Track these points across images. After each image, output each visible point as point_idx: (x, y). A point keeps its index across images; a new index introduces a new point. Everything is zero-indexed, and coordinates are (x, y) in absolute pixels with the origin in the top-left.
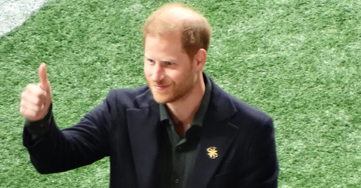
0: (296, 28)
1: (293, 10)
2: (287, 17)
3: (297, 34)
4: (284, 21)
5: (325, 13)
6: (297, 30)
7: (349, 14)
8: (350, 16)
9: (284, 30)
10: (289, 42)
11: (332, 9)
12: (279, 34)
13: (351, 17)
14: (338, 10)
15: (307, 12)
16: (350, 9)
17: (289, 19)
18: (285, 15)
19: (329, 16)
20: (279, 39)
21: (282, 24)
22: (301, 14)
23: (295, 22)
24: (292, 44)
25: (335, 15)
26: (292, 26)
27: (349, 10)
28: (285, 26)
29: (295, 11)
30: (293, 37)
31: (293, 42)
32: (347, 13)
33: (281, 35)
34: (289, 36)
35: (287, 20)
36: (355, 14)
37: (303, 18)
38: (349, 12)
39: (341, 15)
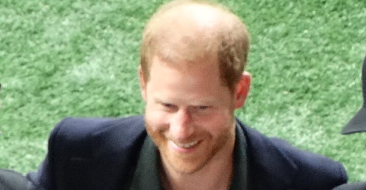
0: (35, 129)
1: (30, 98)
2: (21, 110)
3: (37, 139)
4: (16, 116)
5: (86, 103)
6: (37, 131)
7: (126, 104)
8: (127, 108)
9: (15, 133)
10: (23, 152)
11: (97, 96)
12: (6, 138)
13: (130, 110)
14: (107, 98)
15: (54, 102)
16: (128, 96)
17: (24, 113)
18: (17, 105)
19: (92, 107)
20: (6, 147)
21: (11, 122)
22: (43, 104)
23: (34, 118)
24: (29, 156)
25: (101, 107)
26: (28, 125)
27: (125, 97)
28: (17, 126)
29: (34, 99)
30: (32, 144)
31: (30, 152)
32: (122, 102)
33: (9, 141)
34: (24, 143)
35: (21, 115)
36: (136, 104)
37: (47, 112)
38: (125, 100)
39: (111, 106)
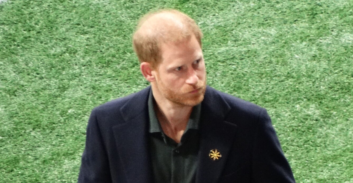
0: (267, 22)
1: (264, 4)
2: (258, 10)
3: (268, 27)
4: (255, 14)
5: (297, 7)
6: (268, 23)
7: (321, 8)
8: (321, 10)
9: (255, 24)
10: (260, 35)
11: (304, 3)
12: (250, 27)
13: (323, 11)
14: (309, 4)
15: (278, 6)
16: (322, 3)
17: (261, 12)
18: (256, 8)
19: (301, 9)
20: (249, 32)
21: (253, 17)
22: (272, 7)
23: (266, 15)
24: (263, 38)
25: (306, 9)
26: (263, 20)
27: (321, 4)
28: (256, 20)
29: (266, 4)
30: (264, 30)
31: (264, 36)
32: (318, 7)
33: (251, 29)
34: (260, 30)
35: (258, 13)
36: (326, 8)
37: (274, 12)
38: (321, 6)
39: (312, 9)
